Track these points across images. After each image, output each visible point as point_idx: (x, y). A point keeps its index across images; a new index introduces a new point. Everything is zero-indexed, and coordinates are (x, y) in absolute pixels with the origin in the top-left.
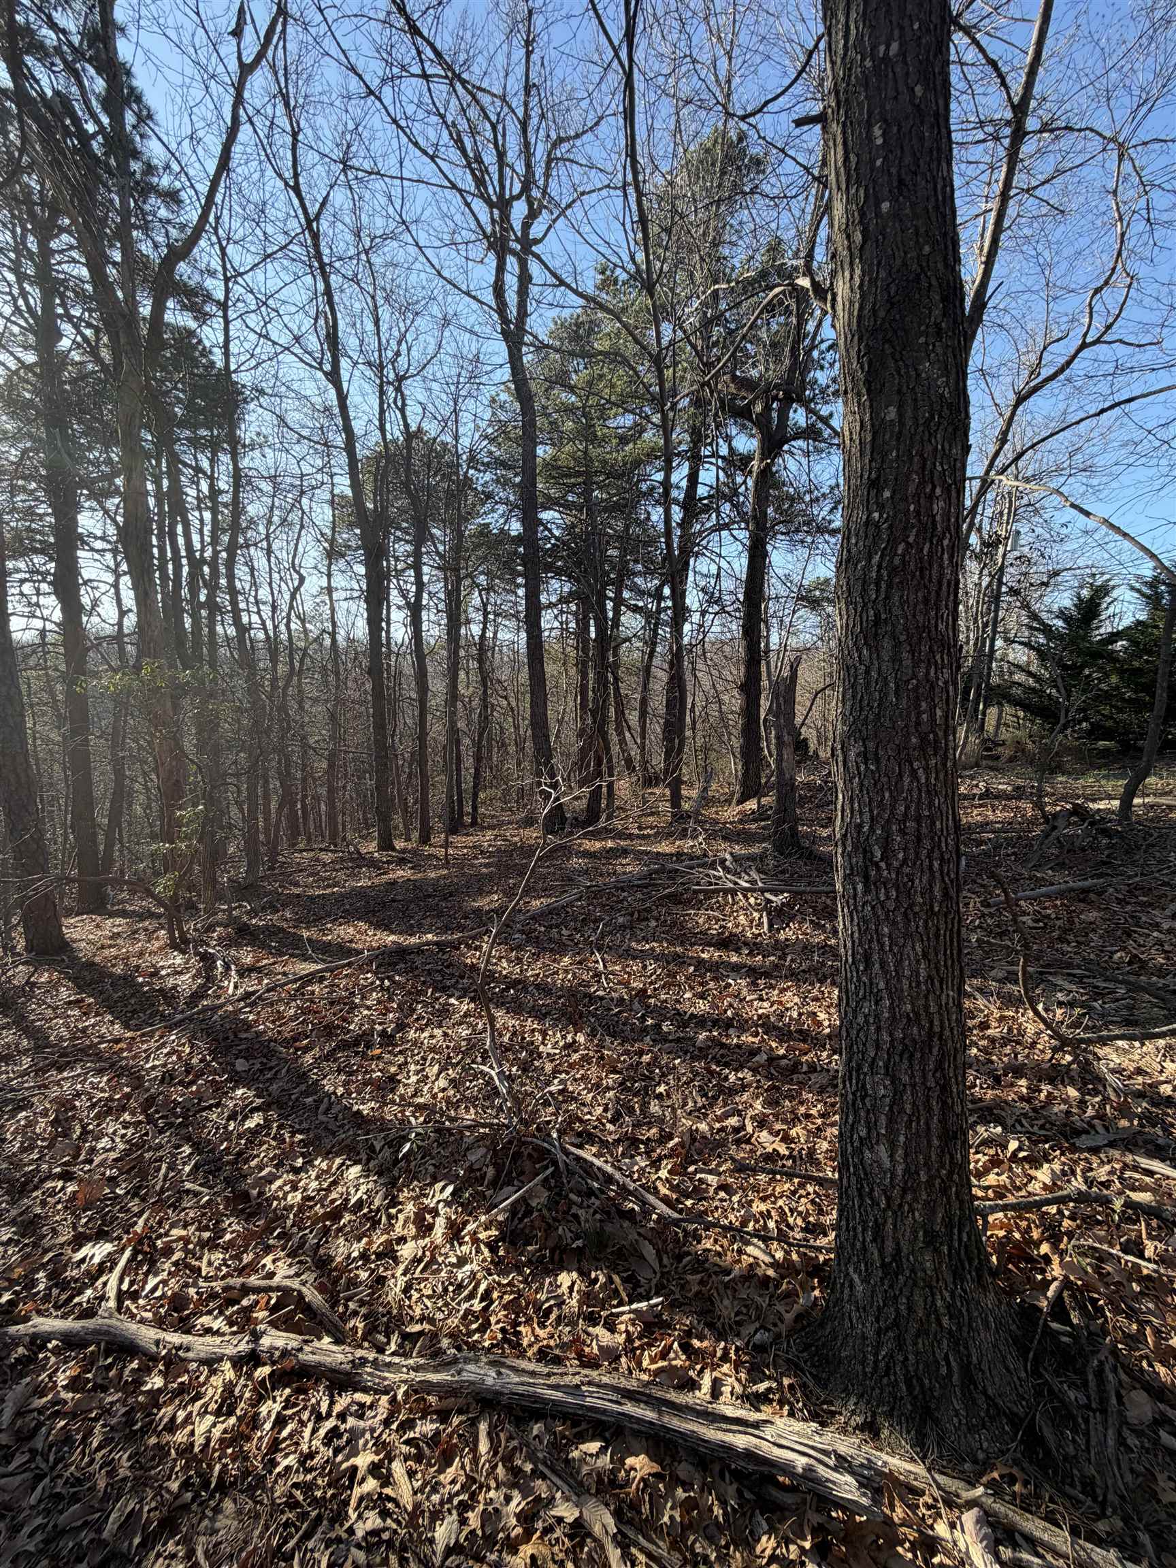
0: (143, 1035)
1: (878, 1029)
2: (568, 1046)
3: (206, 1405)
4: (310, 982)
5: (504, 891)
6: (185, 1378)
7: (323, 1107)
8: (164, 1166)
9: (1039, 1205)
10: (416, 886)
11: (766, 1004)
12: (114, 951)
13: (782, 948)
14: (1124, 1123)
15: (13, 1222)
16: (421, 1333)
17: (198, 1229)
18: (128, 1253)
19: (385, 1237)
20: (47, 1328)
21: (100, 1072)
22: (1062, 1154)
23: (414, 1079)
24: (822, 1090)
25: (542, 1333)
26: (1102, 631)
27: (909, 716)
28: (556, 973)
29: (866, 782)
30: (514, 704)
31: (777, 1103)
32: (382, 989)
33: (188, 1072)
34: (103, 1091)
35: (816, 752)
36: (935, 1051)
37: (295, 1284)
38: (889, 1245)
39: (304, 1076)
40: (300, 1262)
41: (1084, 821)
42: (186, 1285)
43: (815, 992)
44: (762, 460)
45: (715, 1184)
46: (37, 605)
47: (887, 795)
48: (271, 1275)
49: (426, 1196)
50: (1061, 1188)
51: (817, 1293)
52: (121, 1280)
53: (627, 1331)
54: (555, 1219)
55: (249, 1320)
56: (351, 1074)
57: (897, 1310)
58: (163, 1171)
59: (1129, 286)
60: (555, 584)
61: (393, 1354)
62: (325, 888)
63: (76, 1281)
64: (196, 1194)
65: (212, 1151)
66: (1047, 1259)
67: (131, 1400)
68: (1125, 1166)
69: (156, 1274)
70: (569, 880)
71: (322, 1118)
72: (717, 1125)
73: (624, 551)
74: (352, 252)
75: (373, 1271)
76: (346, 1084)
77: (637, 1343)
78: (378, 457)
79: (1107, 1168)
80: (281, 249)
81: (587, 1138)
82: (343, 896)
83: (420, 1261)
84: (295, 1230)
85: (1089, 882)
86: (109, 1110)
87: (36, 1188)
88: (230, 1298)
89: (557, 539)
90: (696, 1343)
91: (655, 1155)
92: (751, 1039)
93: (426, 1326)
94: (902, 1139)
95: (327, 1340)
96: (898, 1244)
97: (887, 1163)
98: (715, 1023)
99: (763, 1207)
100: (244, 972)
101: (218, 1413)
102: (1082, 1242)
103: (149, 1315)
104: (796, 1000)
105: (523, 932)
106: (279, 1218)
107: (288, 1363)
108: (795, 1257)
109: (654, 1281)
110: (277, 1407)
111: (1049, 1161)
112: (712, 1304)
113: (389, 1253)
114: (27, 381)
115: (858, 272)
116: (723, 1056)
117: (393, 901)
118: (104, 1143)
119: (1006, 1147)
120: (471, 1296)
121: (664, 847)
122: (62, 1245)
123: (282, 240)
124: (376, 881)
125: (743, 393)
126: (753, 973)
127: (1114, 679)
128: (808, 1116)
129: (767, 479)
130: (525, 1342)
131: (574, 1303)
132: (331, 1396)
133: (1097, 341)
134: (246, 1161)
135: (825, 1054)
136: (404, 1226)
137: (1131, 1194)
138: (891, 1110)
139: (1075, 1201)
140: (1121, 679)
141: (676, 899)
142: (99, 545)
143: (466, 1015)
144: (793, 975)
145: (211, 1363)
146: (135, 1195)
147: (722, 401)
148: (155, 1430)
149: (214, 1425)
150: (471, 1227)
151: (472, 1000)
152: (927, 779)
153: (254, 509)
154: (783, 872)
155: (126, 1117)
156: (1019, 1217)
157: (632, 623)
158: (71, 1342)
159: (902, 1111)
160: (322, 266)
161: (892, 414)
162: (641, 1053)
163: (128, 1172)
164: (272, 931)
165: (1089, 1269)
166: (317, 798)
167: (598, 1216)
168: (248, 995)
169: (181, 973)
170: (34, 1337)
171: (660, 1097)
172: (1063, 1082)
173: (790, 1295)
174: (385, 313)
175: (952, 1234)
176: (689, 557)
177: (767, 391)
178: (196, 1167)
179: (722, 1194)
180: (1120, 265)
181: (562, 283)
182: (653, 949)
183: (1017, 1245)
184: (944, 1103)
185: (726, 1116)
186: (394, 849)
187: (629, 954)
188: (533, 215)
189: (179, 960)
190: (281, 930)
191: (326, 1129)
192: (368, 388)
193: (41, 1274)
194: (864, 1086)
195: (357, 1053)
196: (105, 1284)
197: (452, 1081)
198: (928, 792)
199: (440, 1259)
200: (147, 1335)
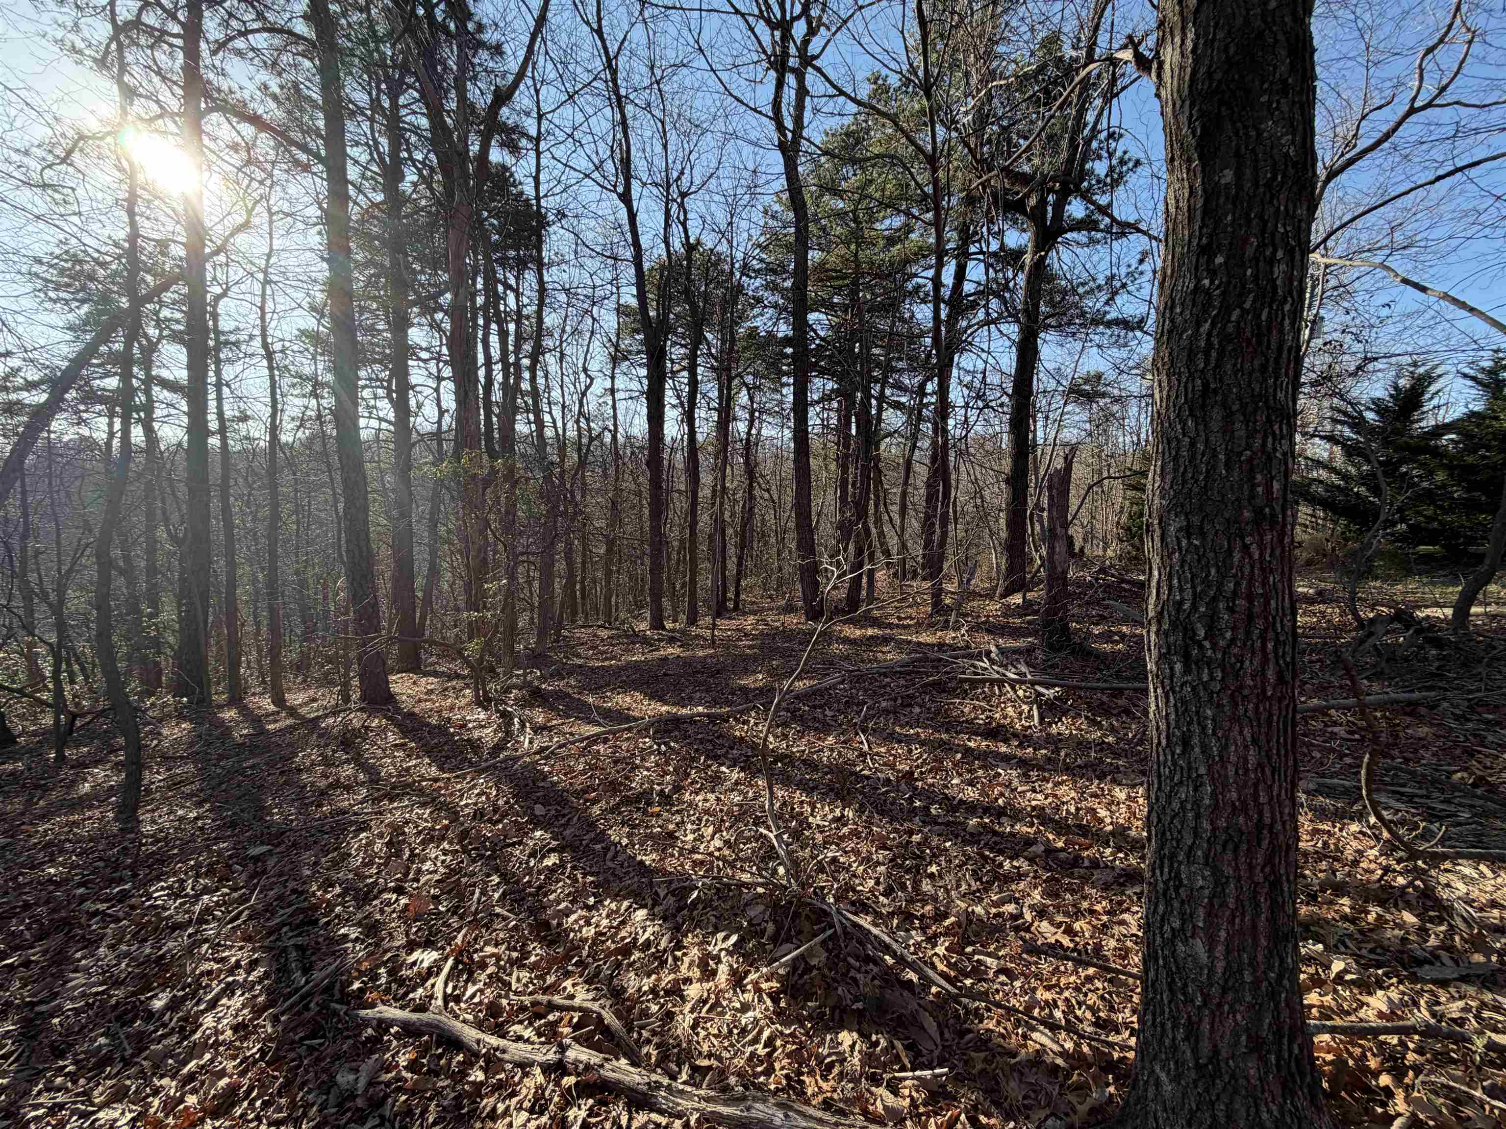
0: (457, 777)
1: (1198, 816)
2: (836, 820)
3: (521, 1102)
4: (595, 742)
5: (768, 672)
6: (502, 1076)
7: (610, 855)
8: (477, 891)
9: (1376, 1032)
10: (686, 663)
11: (1039, 796)
12: (429, 705)
13: (1055, 742)
14: (1479, 958)
15: (359, 924)
16: (710, 1068)
17: (508, 949)
18: (450, 962)
19: (672, 976)
20: (389, 1015)
21: (423, 805)
22: (1400, 982)
23: (690, 837)
24: (1106, 887)
25: (825, 1086)
26: (1423, 424)
27: (1241, 488)
28: (822, 750)
29: (1188, 558)
30: (775, 497)
31: (1057, 896)
32: (660, 753)
33: (495, 811)
34: (426, 821)
35: (1082, 549)
36: (1265, 844)
37: (595, 1006)
38: (1205, 1048)
39: (592, 825)
40: (596, 989)
41: (1407, 628)
42: (500, 996)
43: (1094, 788)
44: (1035, 253)
45: (994, 967)
46: (375, 407)
47: (1213, 571)
48: (572, 997)
49: (709, 943)
50: (1401, 1018)
51: (1112, 1089)
52: (446, 985)
53: (910, 1096)
54: (834, 980)
55: (555, 1034)
56: (634, 827)
57: (1214, 1117)
58: (477, 895)
59: (1470, 42)
60: (818, 382)
61: (684, 1083)
62: (603, 660)
63: (411, 980)
64: (505, 918)
65: (517, 882)
66: (1388, 1093)
67: (459, 1087)
68: (1483, 1005)
69: (474, 983)
70: (830, 664)
71: (609, 864)
72: (994, 910)
73: (889, 349)
74: (647, 82)
75: (662, 1006)
76: (630, 835)
77: (922, 1110)
78: (662, 267)
79: (1461, 1004)
80: (585, 86)
81: (861, 907)
82: (620, 668)
83: (705, 1002)
84: (590, 960)
85: (1416, 695)
86: (432, 838)
87: (376, 898)
88: (537, 1012)
89: (822, 339)
90: (983, 1119)
91: (930, 932)
92: (1025, 829)
93: (714, 1063)
94: (1223, 934)
95: (623, 1062)
96: (1215, 1046)
97: (1204, 957)
98: (986, 810)
99: (1048, 996)
100: (538, 730)
101: (531, 1111)
102: (1433, 1078)
103: (470, 1017)
104: (1073, 794)
105: (788, 710)
106: (576, 948)
107: (591, 1077)
108: (1086, 1049)
109: (937, 1053)
110: (583, 1114)
111: (1382, 988)
112: (998, 1083)
113: (676, 991)
114: (375, 217)
115: (1191, 35)
116: (995, 843)
117: (665, 675)
118: (428, 866)
119: (1328, 967)
120: (755, 1041)
121: (925, 638)
122: (398, 948)
123: (586, 78)
124: (649, 657)
125: (1017, 188)
126: (1025, 765)
127: (1440, 477)
128: (1092, 912)
129: (1040, 271)
130: (809, 1091)
131: (856, 1061)
132: (630, 1112)
133: (1429, 105)
134: (546, 895)
135: (1108, 851)
136: (689, 968)
137: (1494, 1036)
138: (1211, 903)
139: (1421, 1034)
140: (1451, 475)
141: (940, 687)
142: (425, 355)
143: (737, 783)
144: (1068, 769)
145: (524, 1066)
146: (454, 913)
147: (995, 196)
148: (479, 1117)
149: (529, 1120)
150: (753, 976)
151: (743, 769)
152: (1261, 555)
153: (551, 319)
154: (1052, 667)
155: (445, 845)
156: (1350, 1042)
157: (893, 419)
158: (409, 1031)
159: (1224, 904)
160: (619, 97)
161: (1228, 176)
162: (911, 833)
163: (449, 892)
164: (560, 695)
165: (1444, 1111)
166: (594, 581)
167: (876, 982)
168: (543, 749)
169: (484, 727)
170: (381, 1021)
171: (931, 876)
172: (1396, 906)
173: (1081, 1088)
174: (672, 136)
175: (1280, 1044)
176: (953, 353)
177: (1043, 183)
178: (504, 894)
179: (1003, 978)
180: (1458, 21)
181: (842, 93)
182: (918, 734)
183: (1351, 1072)
184: (1274, 902)
185: (1002, 902)
186: (664, 628)
187: (892, 738)
188: (812, 32)
189: (482, 716)
190: (568, 695)
191: (613, 874)
192: (653, 206)
193: (382, 970)
194: (1178, 874)
195: (639, 809)
196: (433, 986)
197: (727, 842)
198: (1262, 570)
199: (724, 1003)
200: (470, 1034)
